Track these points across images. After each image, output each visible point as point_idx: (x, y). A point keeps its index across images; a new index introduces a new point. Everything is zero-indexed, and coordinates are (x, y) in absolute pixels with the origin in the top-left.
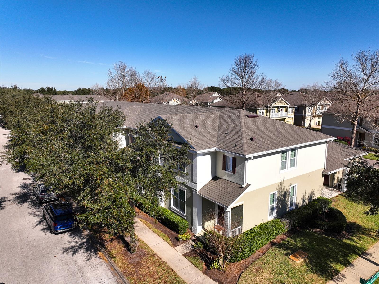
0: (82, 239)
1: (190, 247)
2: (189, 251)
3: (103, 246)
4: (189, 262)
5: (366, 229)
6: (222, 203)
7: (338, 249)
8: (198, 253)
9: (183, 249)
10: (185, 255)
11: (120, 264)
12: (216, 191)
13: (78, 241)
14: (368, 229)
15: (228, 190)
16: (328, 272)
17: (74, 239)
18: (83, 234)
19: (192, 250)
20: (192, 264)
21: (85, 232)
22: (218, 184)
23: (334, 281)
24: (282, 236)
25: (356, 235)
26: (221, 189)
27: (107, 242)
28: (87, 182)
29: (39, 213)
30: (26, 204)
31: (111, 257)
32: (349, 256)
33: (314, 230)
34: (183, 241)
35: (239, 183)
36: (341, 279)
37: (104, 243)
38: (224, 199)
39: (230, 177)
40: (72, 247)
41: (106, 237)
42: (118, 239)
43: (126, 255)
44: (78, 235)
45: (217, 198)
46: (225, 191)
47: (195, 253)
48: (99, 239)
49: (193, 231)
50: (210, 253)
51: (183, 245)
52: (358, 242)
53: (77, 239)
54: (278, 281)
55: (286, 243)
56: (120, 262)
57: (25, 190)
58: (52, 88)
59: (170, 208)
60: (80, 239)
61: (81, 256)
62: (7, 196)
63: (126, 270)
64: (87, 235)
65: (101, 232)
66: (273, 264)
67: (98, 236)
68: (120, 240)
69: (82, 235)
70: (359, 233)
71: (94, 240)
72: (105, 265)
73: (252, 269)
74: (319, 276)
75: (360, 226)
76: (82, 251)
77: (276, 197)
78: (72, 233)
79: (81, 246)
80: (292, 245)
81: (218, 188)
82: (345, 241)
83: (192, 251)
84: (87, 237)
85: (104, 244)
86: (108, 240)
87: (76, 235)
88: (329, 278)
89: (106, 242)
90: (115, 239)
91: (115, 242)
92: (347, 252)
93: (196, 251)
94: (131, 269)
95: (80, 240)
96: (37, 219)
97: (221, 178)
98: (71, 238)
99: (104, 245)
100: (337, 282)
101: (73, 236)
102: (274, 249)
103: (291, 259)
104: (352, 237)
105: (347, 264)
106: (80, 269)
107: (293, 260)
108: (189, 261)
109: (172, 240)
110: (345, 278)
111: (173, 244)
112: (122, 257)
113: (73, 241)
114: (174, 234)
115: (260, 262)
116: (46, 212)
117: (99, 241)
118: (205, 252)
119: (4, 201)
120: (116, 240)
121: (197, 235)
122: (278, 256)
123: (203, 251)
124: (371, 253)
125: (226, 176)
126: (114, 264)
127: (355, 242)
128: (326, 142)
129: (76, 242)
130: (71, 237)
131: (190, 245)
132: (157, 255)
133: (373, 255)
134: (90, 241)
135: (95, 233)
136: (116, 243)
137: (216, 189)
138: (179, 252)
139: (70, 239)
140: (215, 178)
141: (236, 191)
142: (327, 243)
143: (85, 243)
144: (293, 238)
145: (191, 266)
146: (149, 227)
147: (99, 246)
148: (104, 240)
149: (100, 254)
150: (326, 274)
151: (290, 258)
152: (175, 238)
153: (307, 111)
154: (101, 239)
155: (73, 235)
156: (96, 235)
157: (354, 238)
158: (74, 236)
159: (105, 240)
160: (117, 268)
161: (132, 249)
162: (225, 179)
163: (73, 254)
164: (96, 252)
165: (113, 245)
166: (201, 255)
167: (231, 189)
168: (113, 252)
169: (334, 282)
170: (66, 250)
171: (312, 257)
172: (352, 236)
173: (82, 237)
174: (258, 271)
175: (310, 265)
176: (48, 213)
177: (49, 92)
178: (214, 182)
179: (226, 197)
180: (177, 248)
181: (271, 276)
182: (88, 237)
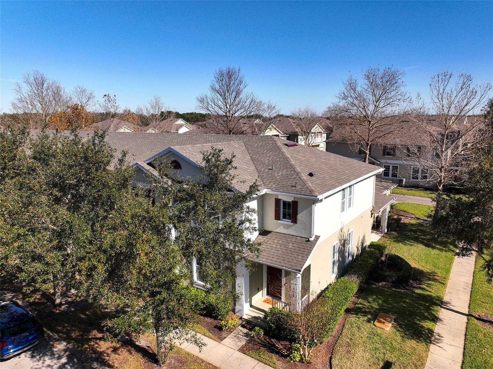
0: (58, 359)
1: (243, 336)
2: (244, 343)
3: (105, 363)
4: (253, 360)
5: (429, 274)
6: (290, 266)
7: (416, 303)
8: (259, 343)
9: (235, 342)
10: (242, 350)
12: (273, 251)
13: (51, 364)
14: (430, 273)
15: (290, 247)
16: (423, 334)
17: (43, 363)
18: (55, 350)
19: (249, 340)
20: (258, 361)
21: (58, 346)
22: (272, 240)
23: (434, 344)
25: (424, 283)
26: (278, 247)
27: (108, 354)
32: (431, 309)
33: (380, 285)
34: (230, 331)
35: (303, 236)
36: (439, 339)
37: (103, 357)
38: (290, 260)
39: (288, 229)
41: (103, 346)
42: (126, 347)
44: (47, 353)
45: (279, 261)
46: (285, 248)
47: (254, 344)
48: (91, 353)
49: (237, 312)
50: (276, 340)
51: (232, 335)
52: (430, 291)
53: (48, 362)
54: (379, 360)
55: (360, 306)
59: (191, 284)
60: (53, 360)
64: (65, 351)
65: (91, 340)
66: (362, 338)
67: (87, 348)
68: (130, 347)
69: (55, 353)
70: (425, 279)
71: (81, 356)
73: (341, 351)
74: (418, 342)
75: (421, 271)
77: (337, 248)
78: (33, 352)
80: (369, 308)
81: (274, 246)
82: (417, 291)
83: (249, 342)
84: (66, 354)
85: (105, 359)
86: (109, 352)
87: (43, 354)
88: (428, 341)
89: (105, 355)
90: (119, 348)
91: (122, 352)
92: (427, 304)
93: (255, 341)
95: (55, 361)
97: (272, 232)
98: (35, 361)
99: (105, 361)
100: (438, 344)
101: (38, 357)
102: (352, 318)
103: (378, 327)
104: (421, 286)
105: (435, 319)
107: (380, 328)
108: (253, 357)
109: (212, 331)
110: (442, 337)
111: (216, 337)
113: (43, 366)
114: (210, 321)
115: (344, 339)
117: (92, 357)
118: (268, 340)
120: (123, 349)
121: (245, 317)
122: (361, 325)
123: (265, 339)
124: (448, 300)
125: (282, 227)
127: (428, 291)
129: (50, 366)
130: (35, 359)
131: (242, 334)
132: (201, 359)
133: (451, 303)
134: (75, 360)
135: (80, 345)
136: (124, 353)
137: (271, 248)
138: (231, 347)
139: (35, 364)
140: (263, 233)
141: (302, 247)
142: (402, 298)
143: (66, 366)
144: (365, 299)
145: (258, 365)
147: (95, 366)
148: (101, 352)
150: (422, 337)
151: (376, 326)
152: (215, 327)
153: (299, 140)
154: (95, 352)
155: (38, 355)
156: (82, 346)
157: (425, 287)
158: (40, 358)
159: (104, 352)
161: (162, 359)
162: (280, 232)
165: (122, 357)
166: (264, 345)
167: (295, 245)
169: (435, 346)
171: (397, 318)
172: (421, 284)
173: (57, 356)
174: (348, 352)
175: (401, 330)
178: (264, 239)
179: (291, 256)
180: (225, 341)
181: (367, 355)
182: (68, 353)
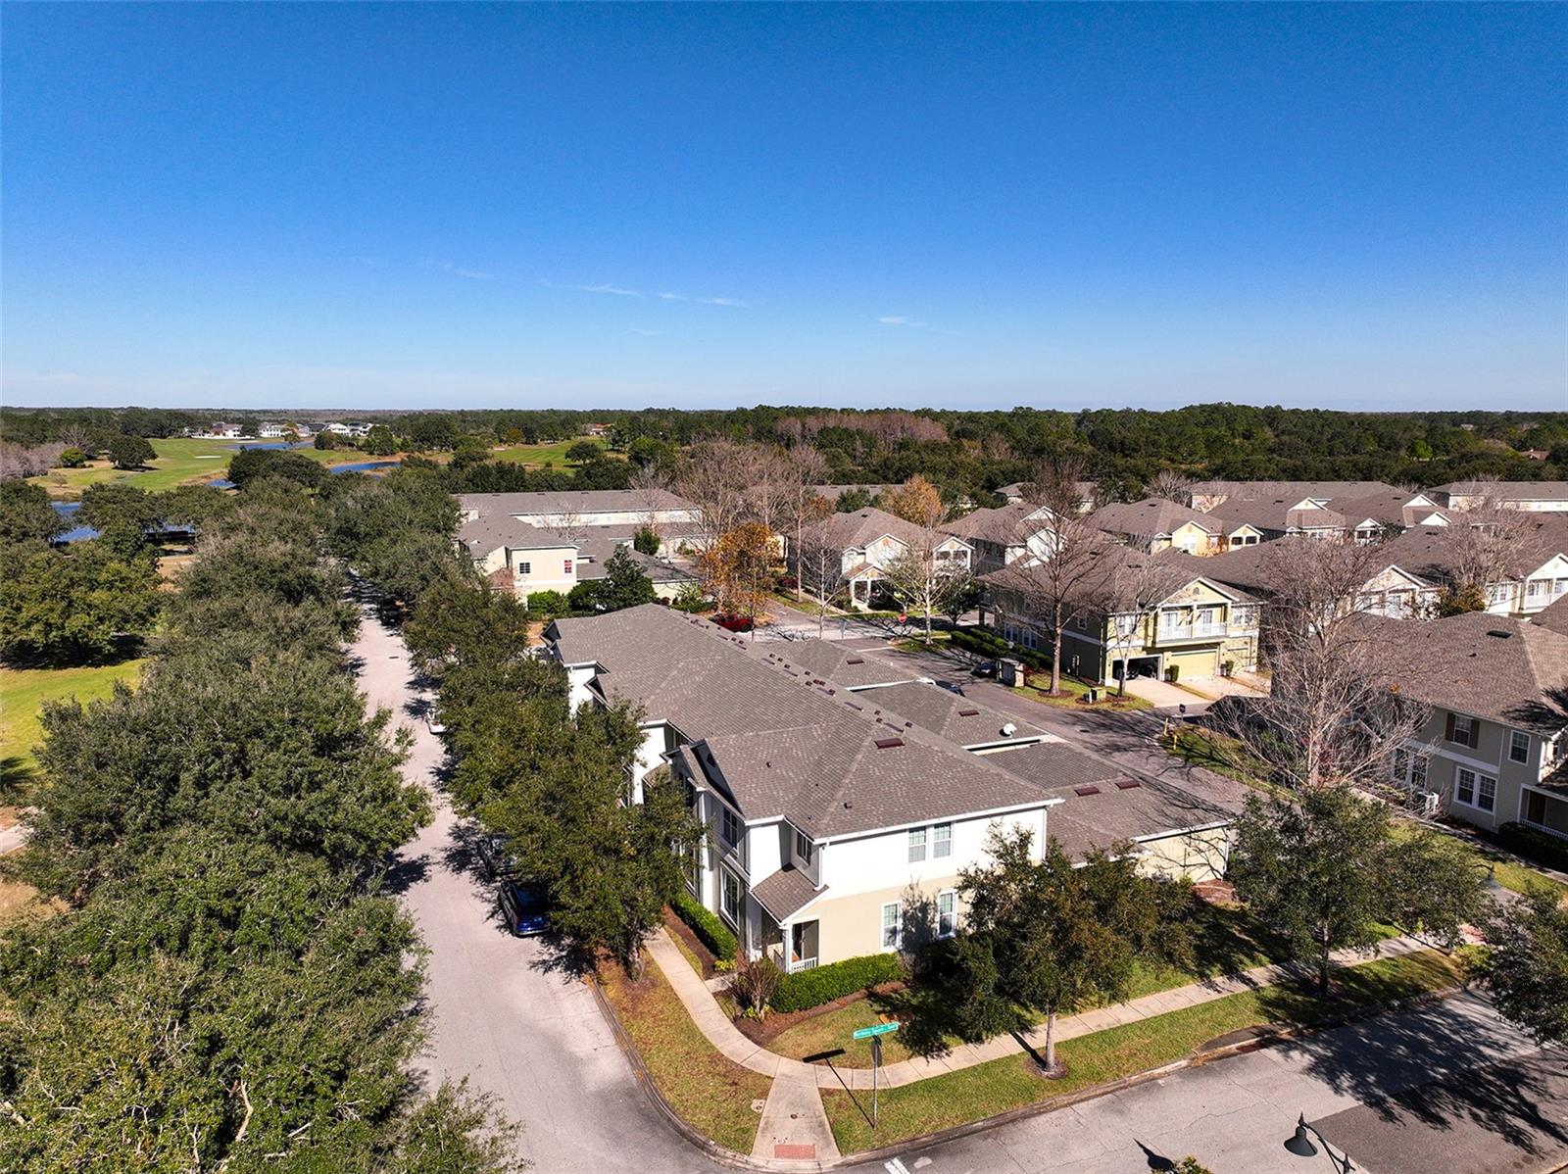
0: (560, 951)
1: (729, 982)
2: (724, 989)
3: (592, 966)
4: (718, 1005)
6: (777, 914)
8: (736, 993)
9: (718, 984)
10: (715, 995)
11: (612, 994)
12: (778, 892)
13: (554, 953)
15: (795, 892)
18: (562, 942)
19: (731, 988)
20: (721, 1008)
21: (566, 940)
22: (787, 879)
24: (896, 984)
26: (787, 889)
27: (599, 959)
28: (566, 868)
29: (489, 895)
30: (466, 874)
31: (600, 982)
34: (722, 973)
35: (812, 883)
37: (594, 961)
38: (782, 908)
39: (805, 869)
40: (544, 962)
41: (601, 951)
42: (618, 957)
43: (624, 982)
44: (555, 943)
45: (774, 905)
46: (790, 893)
47: (733, 993)
48: (587, 954)
49: (746, 956)
51: (721, 978)
53: (552, 950)
55: (895, 995)
56: (612, 992)
57: (462, 843)
58: (513, 465)
59: (719, 911)
60: (556, 950)
61: (557, 976)
62: (431, 853)
63: (619, 1002)
64: (569, 946)
67: (586, 949)
68: (620, 959)
69: (561, 945)
71: (578, 954)
72: (590, 993)
76: (559, 969)
77: (900, 912)
78: (544, 939)
79: (557, 962)
80: (902, 1001)
81: (783, 887)
83: (729, 990)
84: (569, 949)
89: (597, 959)
90: (612, 957)
91: (612, 961)
93: (735, 990)
94: (626, 1003)
95: (557, 952)
96: (489, 907)
97: (792, 869)
99: (594, 964)
103: (880, 1021)
105: (973, 1039)
106: (554, 994)
108: (718, 1003)
109: (707, 968)
111: (705, 975)
112: (617, 985)
113: (546, 953)
114: (711, 959)
116: (503, 895)
117: (587, 958)
119: (427, 864)
120: (614, 959)
124: (1039, 1029)
125: (801, 866)
126: (603, 993)
128: (1044, 807)
129: (551, 954)
132: (672, 988)
134: (573, 956)
135: (582, 944)
136: (613, 963)
137: (779, 888)
138: (710, 989)
140: (787, 867)
141: (807, 893)
143: (564, 958)
145: (717, 1010)
146: (676, 942)
147: (584, 966)
148: (595, 956)
149: (585, 977)
151: (878, 1019)
152: (712, 966)
154: (591, 954)
155: (547, 942)
156: (583, 946)
159: (597, 957)
160: (607, 1000)
161: (634, 974)
162: (799, 871)
163: (546, 971)
164: (580, 973)
165: (608, 965)
166: (739, 994)
167: (800, 892)
168: (606, 976)
170: (534, 965)
171: (917, 1020)
173: (561, 948)
176: (508, 898)
177: (502, 477)
178: (784, 875)
180: (709, 983)
